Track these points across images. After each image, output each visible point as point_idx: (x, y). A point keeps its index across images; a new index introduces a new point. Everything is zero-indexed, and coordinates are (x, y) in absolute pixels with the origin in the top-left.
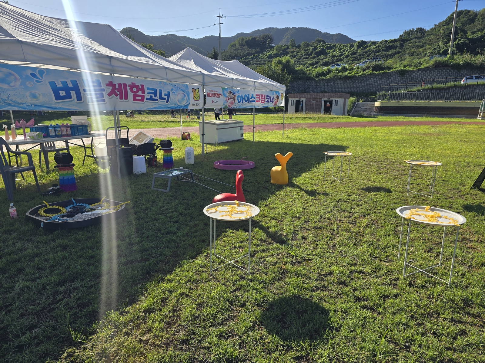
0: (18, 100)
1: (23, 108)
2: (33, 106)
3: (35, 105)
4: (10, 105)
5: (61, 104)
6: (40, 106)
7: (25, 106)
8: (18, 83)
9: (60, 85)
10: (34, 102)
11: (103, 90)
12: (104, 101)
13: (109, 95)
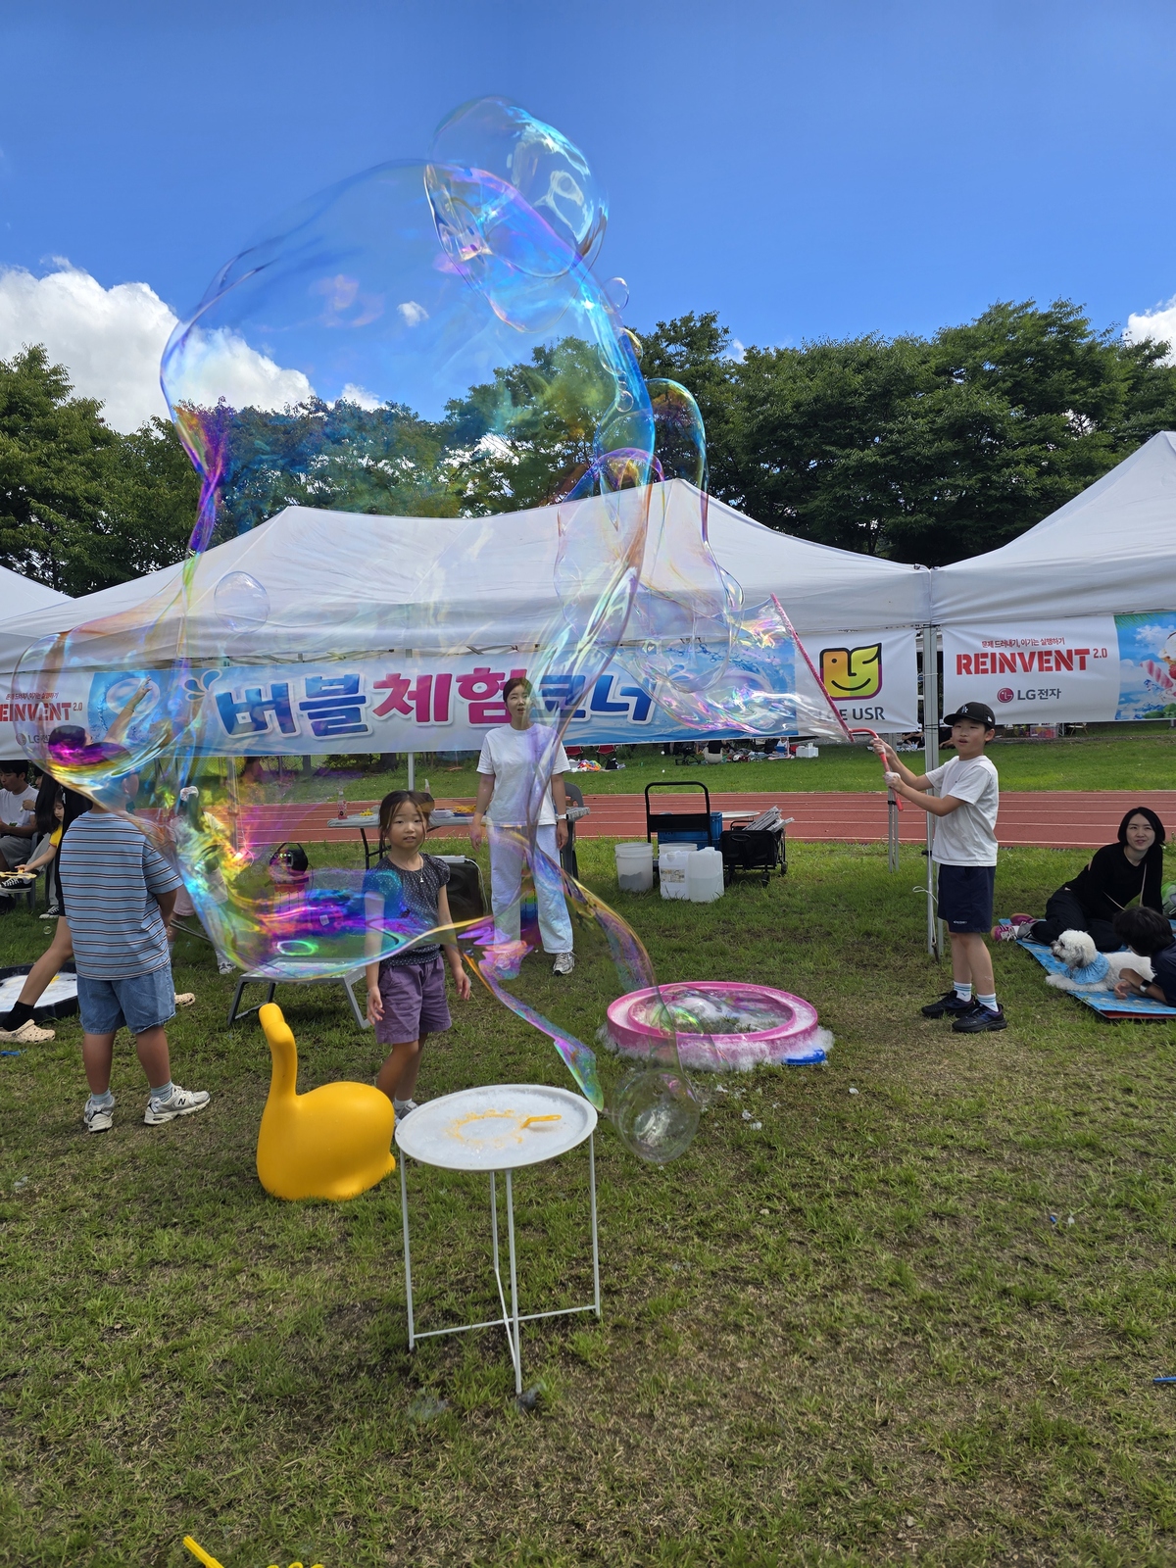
9: (240, 699)
11: (362, 700)
12: (364, 728)
13: (383, 710)
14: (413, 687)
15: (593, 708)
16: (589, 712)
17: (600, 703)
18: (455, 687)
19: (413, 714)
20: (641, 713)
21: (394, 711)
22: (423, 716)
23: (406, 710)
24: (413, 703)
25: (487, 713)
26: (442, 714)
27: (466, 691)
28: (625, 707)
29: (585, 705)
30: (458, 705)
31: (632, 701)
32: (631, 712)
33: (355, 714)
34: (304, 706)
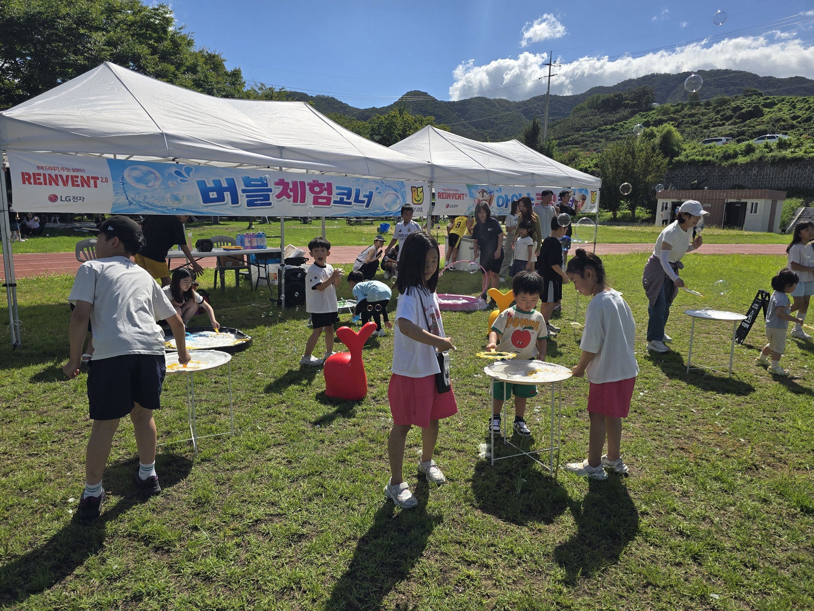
0: (156, 203)
1: (162, 212)
2: (175, 210)
3: (177, 209)
4: (147, 208)
5: (210, 208)
6: (184, 210)
7: (165, 210)
8: (158, 183)
9: (210, 185)
10: (176, 205)
11: (270, 190)
12: (270, 204)
13: (279, 196)
14: (291, 186)
15: (355, 202)
16: (353, 203)
17: (357, 200)
18: (307, 188)
19: (292, 198)
20: (367, 206)
21: (284, 197)
22: (295, 201)
23: (289, 197)
24: (292, 194)
25: (320, 200)
26: (303, 200)
27: (312, 190)
28: (363, 202)
29: (352, 200)
30: (310, 197)
31: (366, 200)
32: (365, 204)
33: (267, 197)
34: (244, 191)
